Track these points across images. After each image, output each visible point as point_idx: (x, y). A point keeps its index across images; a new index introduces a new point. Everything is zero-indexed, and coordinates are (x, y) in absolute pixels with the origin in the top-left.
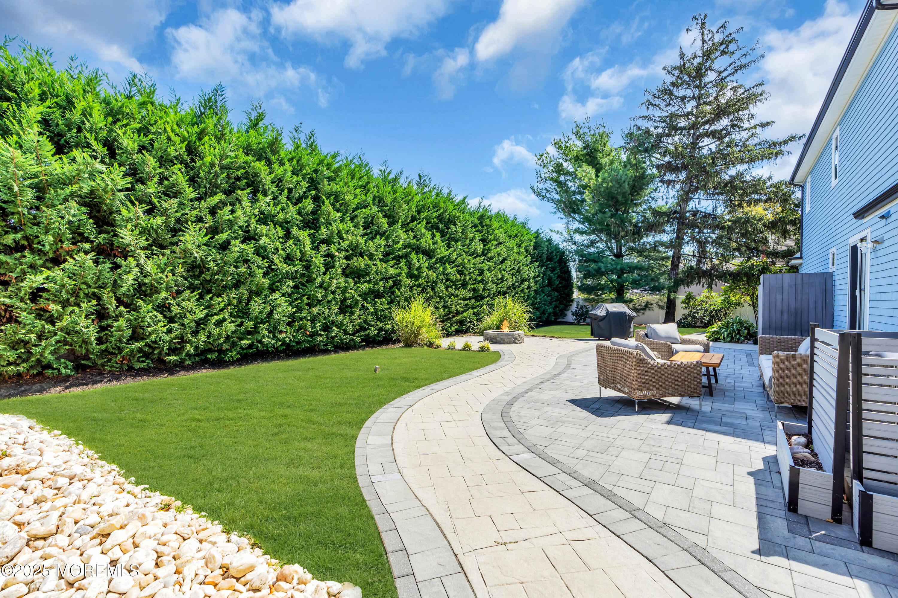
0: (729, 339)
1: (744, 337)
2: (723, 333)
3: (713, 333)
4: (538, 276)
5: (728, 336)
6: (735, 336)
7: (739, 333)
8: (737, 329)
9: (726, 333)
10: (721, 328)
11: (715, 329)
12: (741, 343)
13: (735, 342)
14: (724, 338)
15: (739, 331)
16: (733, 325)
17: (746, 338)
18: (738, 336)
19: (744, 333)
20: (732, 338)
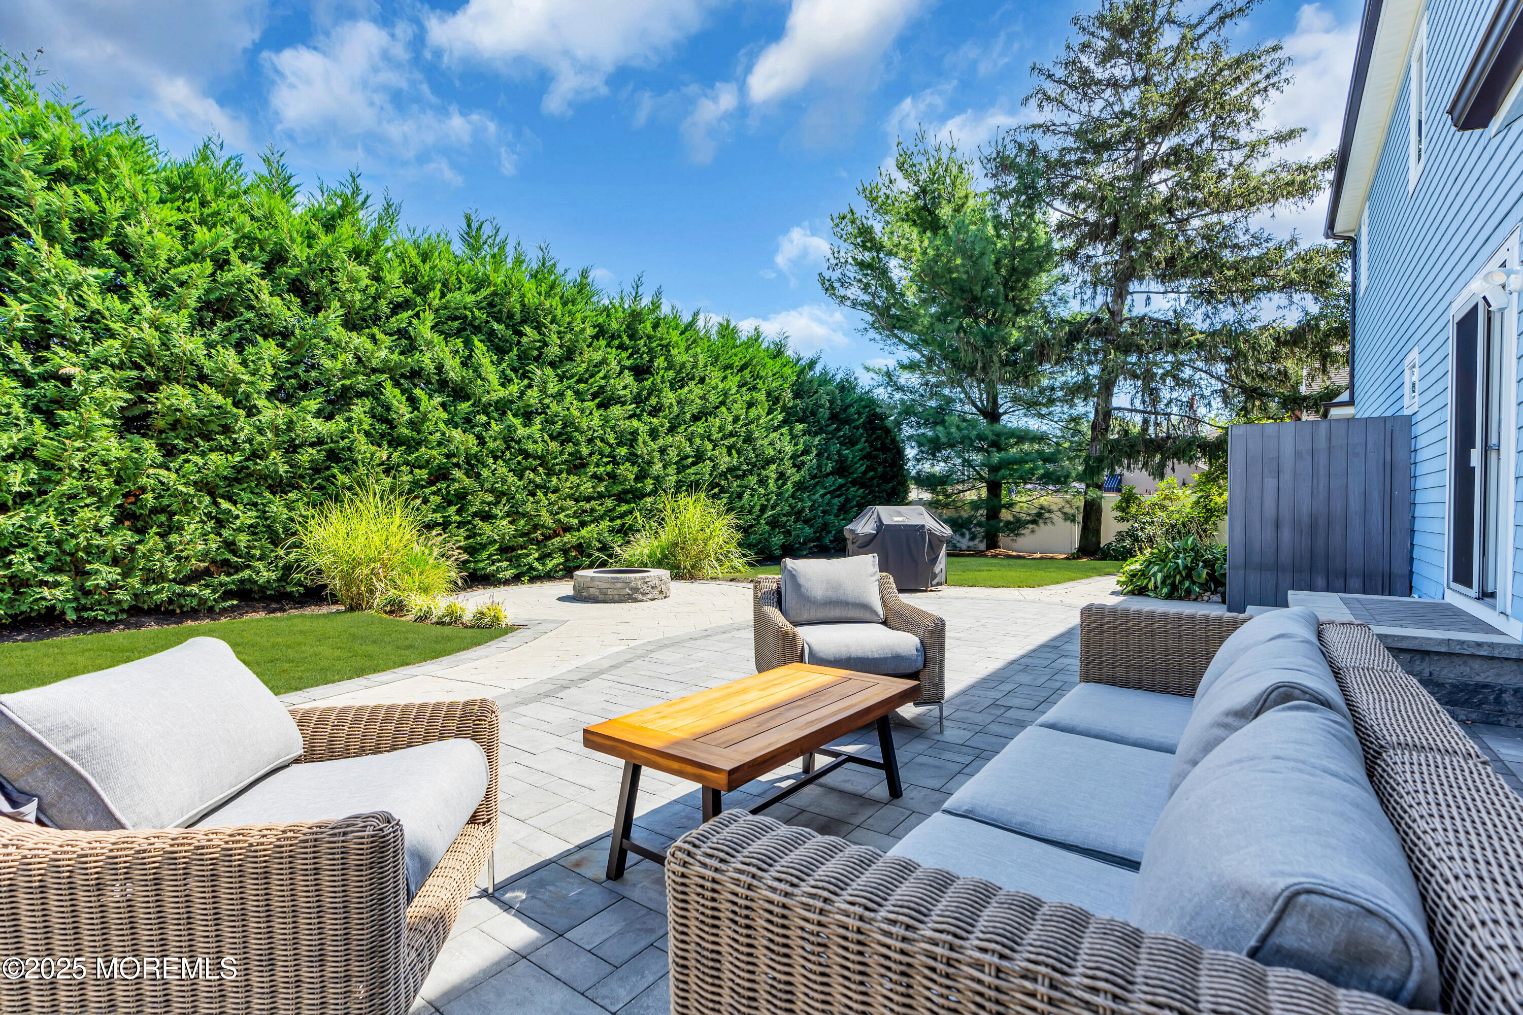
0: (1165, 590)
1: (1201, 585)
2: (1154, 574)
3: (1134, 576)
4: (806, 452)
5: (1163, 582)
6: (1181, 582)
7: (1189, 576)
8: (1186, 567)
9: (1159, 575)
10: (1150, 563)
11: (1137, 566)
12: (1195, 600)
13: (1180, 598)
14: (1156, 587)
15: (1190, 570)
16: (1176, 557)
17: (1205, 587)
18: (1187, 584)
19: (1199, 576)
20: (1174, 588)
